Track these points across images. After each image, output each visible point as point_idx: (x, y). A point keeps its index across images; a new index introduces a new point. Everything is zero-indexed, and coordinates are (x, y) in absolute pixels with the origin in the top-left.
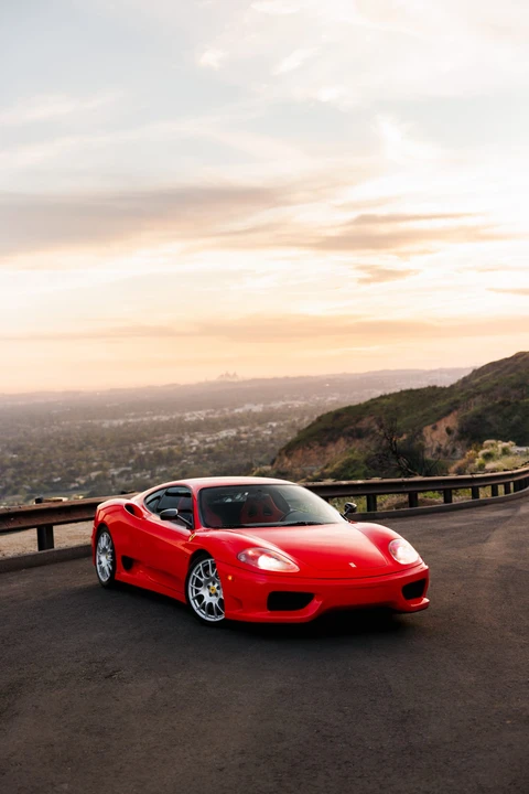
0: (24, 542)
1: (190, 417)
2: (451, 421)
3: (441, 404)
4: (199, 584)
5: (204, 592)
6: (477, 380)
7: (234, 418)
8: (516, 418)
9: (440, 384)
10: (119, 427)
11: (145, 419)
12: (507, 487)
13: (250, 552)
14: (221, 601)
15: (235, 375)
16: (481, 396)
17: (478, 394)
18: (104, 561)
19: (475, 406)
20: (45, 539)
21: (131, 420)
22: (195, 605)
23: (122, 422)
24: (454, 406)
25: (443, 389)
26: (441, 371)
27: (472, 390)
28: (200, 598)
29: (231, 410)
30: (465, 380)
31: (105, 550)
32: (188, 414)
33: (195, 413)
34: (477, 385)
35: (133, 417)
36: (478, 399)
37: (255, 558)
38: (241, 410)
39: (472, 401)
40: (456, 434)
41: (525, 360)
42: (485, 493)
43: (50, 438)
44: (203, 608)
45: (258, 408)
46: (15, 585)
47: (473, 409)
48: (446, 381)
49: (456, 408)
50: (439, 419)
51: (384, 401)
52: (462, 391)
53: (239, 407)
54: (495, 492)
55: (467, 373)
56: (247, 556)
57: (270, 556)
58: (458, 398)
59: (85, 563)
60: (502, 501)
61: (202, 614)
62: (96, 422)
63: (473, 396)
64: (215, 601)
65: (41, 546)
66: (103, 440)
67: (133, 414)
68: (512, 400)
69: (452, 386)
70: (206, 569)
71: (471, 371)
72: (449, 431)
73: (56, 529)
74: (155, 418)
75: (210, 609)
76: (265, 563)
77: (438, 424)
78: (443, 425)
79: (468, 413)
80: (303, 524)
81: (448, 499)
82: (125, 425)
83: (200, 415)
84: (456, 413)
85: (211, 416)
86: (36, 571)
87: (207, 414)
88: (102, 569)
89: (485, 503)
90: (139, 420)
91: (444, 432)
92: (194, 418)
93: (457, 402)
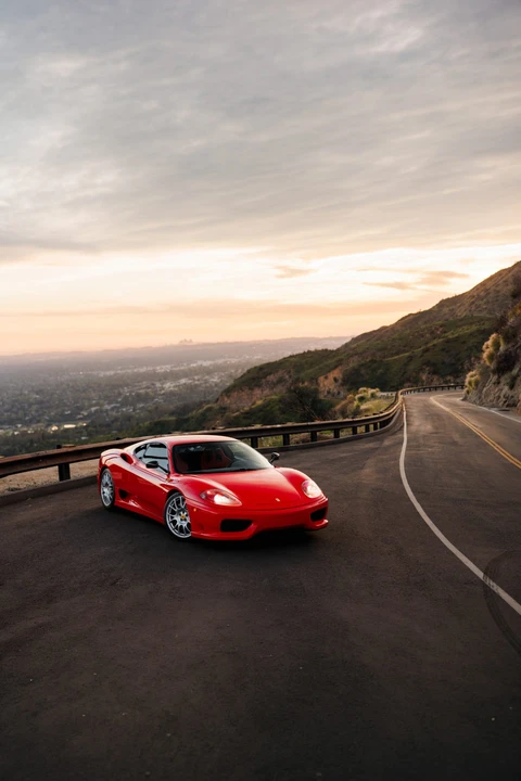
0: (49, 475)
1: (160, 369)
2: (336, 373)
3: (330, 361)
4: (173, 513)
5: (177, 518)
6: (355, 345)
7: (190, 370)
8: (380, 371)
9: (330, 348)
10: (110, 376)
11: (129, 371)
12: (375, 425)
13: (209, 492)
14: (188, 524)
15: (191, 340)
16: (357, 356)
17: (355, 354)
18: (107, 492)
19: (354, 363)
20: (64, 472)
21: (119, 372)
22: (171, 526)
23: (112, 373)
24: (339, 363)
25: (332, 351)
26: (331, 339)
27: (351, 352)
28: (174, 522)
29: (189, 365)
30: (346, 345)
31: (107, 484)
32: (158, 368)
33: (163, 366)
34: (354, 348)
35: (121, 369)
36: (355, 358)
37: (213, 496)
39: (351, 359)
40: (340, 381)
42: (361, 430)
43: (62, 383)
44: (176, 528)
45: (206, 364)
46: (44, 509)
47: (352, 365)
48: (334, 346)
49: (341, 364)
50: (330, 371)
51: (292, 359)
52: (344, 352)
53: (194, 363)
54: (367, 429)
55: (348, 340)
56: (206, 494)
57: (223, 495)
58: (342, 357)
59: (92, 489)
60: (372, 435)
61: (175, 533)
62: (95, 373)
63: (352, 356)
64: (185, 525)
65: (61, 479)
66: (99, 385)
67: (120, 367)
68: (378, 359)
69: (338, 349)
70: (178, 502)
71: (350, 339)
72: (335, 380)
73: (71, 465)
74: (135, 370)
75: (181, 529)
76: (219, 500)
77: (328, 375)
78: (331, 376)
79: (348, 368)
80: (243, 470)
81: (337, 435)
82: (115, 375)
83: (167, 368)
84: (340, 367)
85: (174, 369)
86: (58, 496)
87: (172, 367)
88: (105, 498)
89: (360, 438)
90: (124, 372)
91: (332, 380)
92: (163, 370)
93: (341, 360)
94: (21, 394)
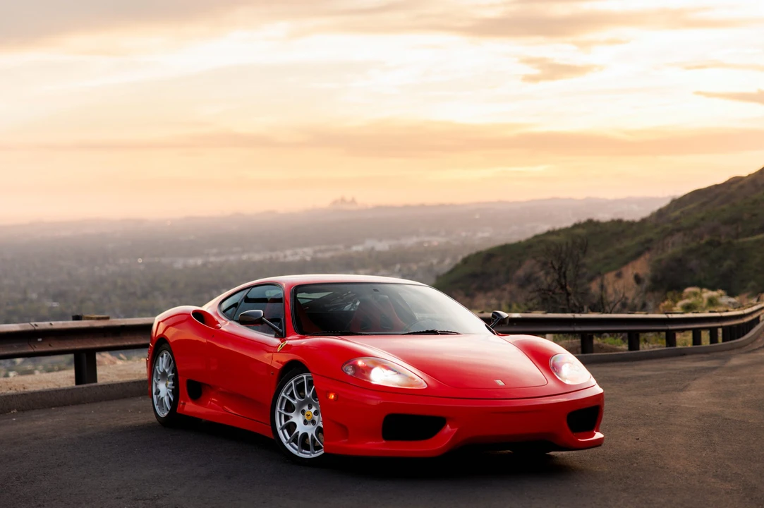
2: (641, 267)
3: (627, 243)
6: (677, 213)
7: (351, 258)
8: (728, 263)
9: (627, 217)
10: (196, 268)
11: (232, 258)
15: (353, 201)
16: (681, 234)
17: (678, 230)
19: (674, 247)
21: (212, 259)
23: (199, 262)
24: (646, 246)
25: (631, 224)
26: (629, 201)
27: (670, 226)
29: (348, 247)
30: (661, 213)
32: (288, 252)
33: (300, 251)
34: (677, 219)
35: (217, 255)
36: (678, 237)
38: (359, 248)
39: (670, 240)
40: (647, 283)
41: (742, 187)
45: (382, 246)
47: (670, 251)
48: (635, 214)
49: (649, 249)
50: (626, 263)
52: (656, 226)
53: (358, 244)
55: (663, 204)
58: (651, 235)
62: (165, 261)
63: (671, 233)
66: (174, 284)
67: (215, 251)
68: (723, 240)
69: (644, 221)
71: (667, 202)
72: (638, 279)
74: (245, 257)
77: (624, 269)
78: (629, 272)
79: (664, 256)
82: (204, 265)
84: (647, 256)
85: (320, 255)
87: (315, 252)
90: (222, 259)
91: (631, 280)
92: (297, 258)
93: (650, 241)
94: (24, 300)
